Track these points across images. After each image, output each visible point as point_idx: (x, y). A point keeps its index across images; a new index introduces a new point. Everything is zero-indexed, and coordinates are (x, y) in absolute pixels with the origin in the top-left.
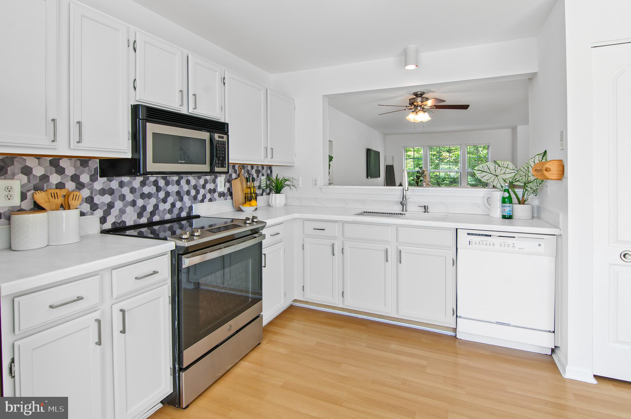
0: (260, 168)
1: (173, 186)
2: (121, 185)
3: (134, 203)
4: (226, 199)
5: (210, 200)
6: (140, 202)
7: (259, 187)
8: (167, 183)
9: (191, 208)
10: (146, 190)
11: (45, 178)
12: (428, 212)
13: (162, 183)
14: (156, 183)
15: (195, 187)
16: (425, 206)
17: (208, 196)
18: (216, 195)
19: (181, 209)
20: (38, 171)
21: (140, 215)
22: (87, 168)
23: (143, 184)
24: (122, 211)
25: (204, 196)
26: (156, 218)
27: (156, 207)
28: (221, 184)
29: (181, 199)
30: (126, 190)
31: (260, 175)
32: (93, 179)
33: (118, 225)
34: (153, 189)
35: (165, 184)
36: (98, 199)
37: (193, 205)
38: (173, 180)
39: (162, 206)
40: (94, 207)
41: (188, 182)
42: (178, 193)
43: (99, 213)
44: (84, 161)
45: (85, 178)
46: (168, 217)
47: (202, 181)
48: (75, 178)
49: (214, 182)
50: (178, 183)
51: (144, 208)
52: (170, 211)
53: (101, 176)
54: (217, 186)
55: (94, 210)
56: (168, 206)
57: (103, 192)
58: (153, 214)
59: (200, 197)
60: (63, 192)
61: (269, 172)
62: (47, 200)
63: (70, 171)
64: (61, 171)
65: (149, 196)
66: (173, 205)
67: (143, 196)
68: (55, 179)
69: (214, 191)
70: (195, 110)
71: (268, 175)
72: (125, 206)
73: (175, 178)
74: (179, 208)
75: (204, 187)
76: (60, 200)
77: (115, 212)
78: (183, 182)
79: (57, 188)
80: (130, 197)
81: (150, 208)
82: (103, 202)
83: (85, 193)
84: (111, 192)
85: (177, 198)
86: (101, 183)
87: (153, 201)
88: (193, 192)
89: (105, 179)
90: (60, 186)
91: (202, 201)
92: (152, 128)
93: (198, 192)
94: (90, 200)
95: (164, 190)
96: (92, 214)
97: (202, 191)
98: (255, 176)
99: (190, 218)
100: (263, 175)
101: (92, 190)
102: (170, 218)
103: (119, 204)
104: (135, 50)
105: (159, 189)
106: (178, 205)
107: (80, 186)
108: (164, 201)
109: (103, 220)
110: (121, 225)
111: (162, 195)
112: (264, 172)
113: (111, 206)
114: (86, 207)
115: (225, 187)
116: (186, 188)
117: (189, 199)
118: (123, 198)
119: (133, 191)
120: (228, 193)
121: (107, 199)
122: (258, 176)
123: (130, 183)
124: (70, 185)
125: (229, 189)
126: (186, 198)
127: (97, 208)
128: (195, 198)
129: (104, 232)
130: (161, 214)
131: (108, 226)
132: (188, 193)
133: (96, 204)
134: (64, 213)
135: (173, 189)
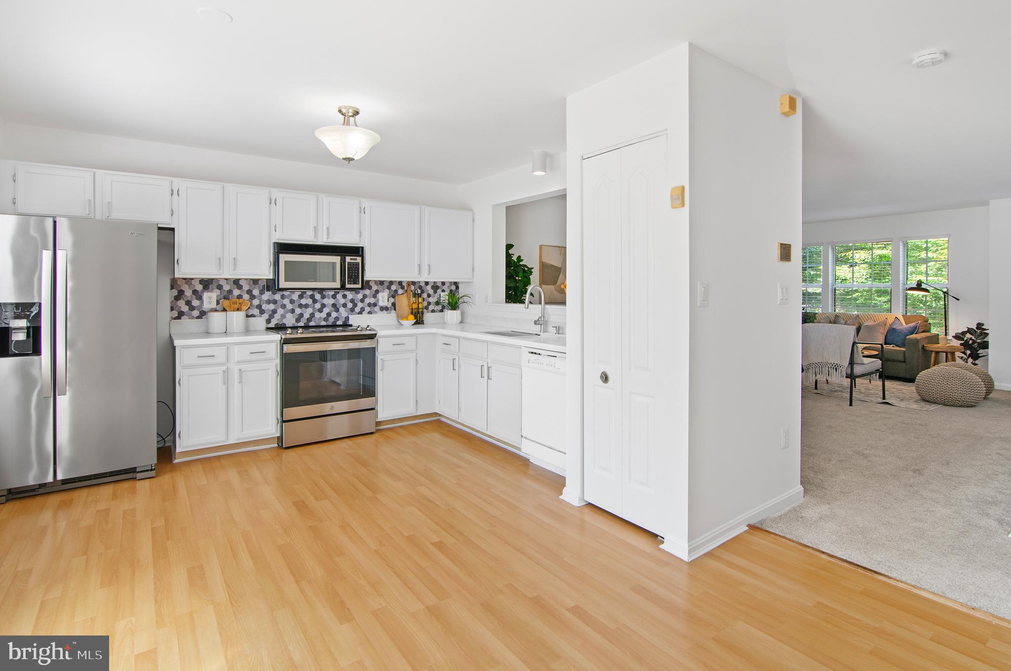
0: (439, 285)
1: (329, 299)
2: (283, 297)
3: (293, 311)
4: (390, 313)
5: (370, 313)
6: (298, 311)
7: (437, 303)
8: (323, 297)
9: (347, 318)
10: (304, 301)
11: (230, 292)
12: (559, 333)
13: (318, 296)
14: (312, 297)
15: (352, 301)
16: (556, 327)
17: (368, 309)
18: (377, 309)
19: (337, 319)
20: (226, 288)
21: (298, 320)
22: (257, 286)
23: (301, 297)
24: (283, 316)
25: (363, 310)
26: (312, 324)
27: (312, 315)
28: (383, 298)
29: (337, 310)
30: (286, 301)
31: (439, 291)
32: (262, 292)
33: (279, 326)
34: (310, 301)
35: (321, 298)
36: (265, 307)
37: (350, 316)
38: (328, 294)
39: (317, 315)
40: (262, 312)
41: (345, 296)
42: (334, 305)
43: (266, 316)
44: (256, 282)
45: (256, 292)
46: (324, 323)
47: (360, 296)
48: (249, 292)
49: (375, 296)
50: (334, 297)
51: (301, 315)
52: (326, 319)
53: (267, 291)
54: (378, 300)
55: (262, 314)
56: (323, 315)
57: (269, 302)
58: (309, 320)
59: (357, 309)
60: (241, 301)
61: (453, 288)
62: (229, 305)
63: (246, 287)
64: (240, 287)
65: (307, 306)
66: (329, 315)
67: (300, 306)
68: (236, 292)
69: (375, 305)
70: (329, 240)
71: (451, 291)
72: (286, 312)
73: (332, 293)
74: (335, 318)
75: (362, 301)
76: (236, 306)
77: (277, 316)
78: (339, 296)
79: (237, 298)
80: (290, 306)
81: (307, 316)
82: (268, 309)
83: (256, 302)
84: (275, 302)
85: (333, 309)
86: (267, 295)
87: (310, 310)
88: (350, 305)
89: (270, 293)
90: (240, 297)
91: (360, 313)
92: (284, 258)
93: (355, 305)
94: (259, 307)
95: (320, 302)
96: (261, 316)
97: (360, 305)
98: (431, 292)
99: (346, 325)
100: (443, 291)
101: (261, 300)
102: (325, 324)
103: (280, 311)
104: (276, 204)
105: (315, 301)
106: (334, 314)
107: (253, 297)
108: (320, 311)
109: (268, 321)
110: (282, 326)
111: (318, 306)
112: (445, 287)
113: (274, 312)
114: (256, 312)
115: (388, 301)
116: (342, 301)
117: (345, 311)
118: (284, 306)
119: (292, 302)
120: (393, 307)
121: (272, 307)
122: (435, 292)
123: (290, 296)
124: (246, 297)
125: (394, 304)
126: (342, 310)
127: (265, 313)
128: (352, 310)
129: (268, 329)
130: (317, 321)
131: (272, 325)
132: (345, 305)
133: (263, 310)
134: (236, 313)
135: (329, 301)
